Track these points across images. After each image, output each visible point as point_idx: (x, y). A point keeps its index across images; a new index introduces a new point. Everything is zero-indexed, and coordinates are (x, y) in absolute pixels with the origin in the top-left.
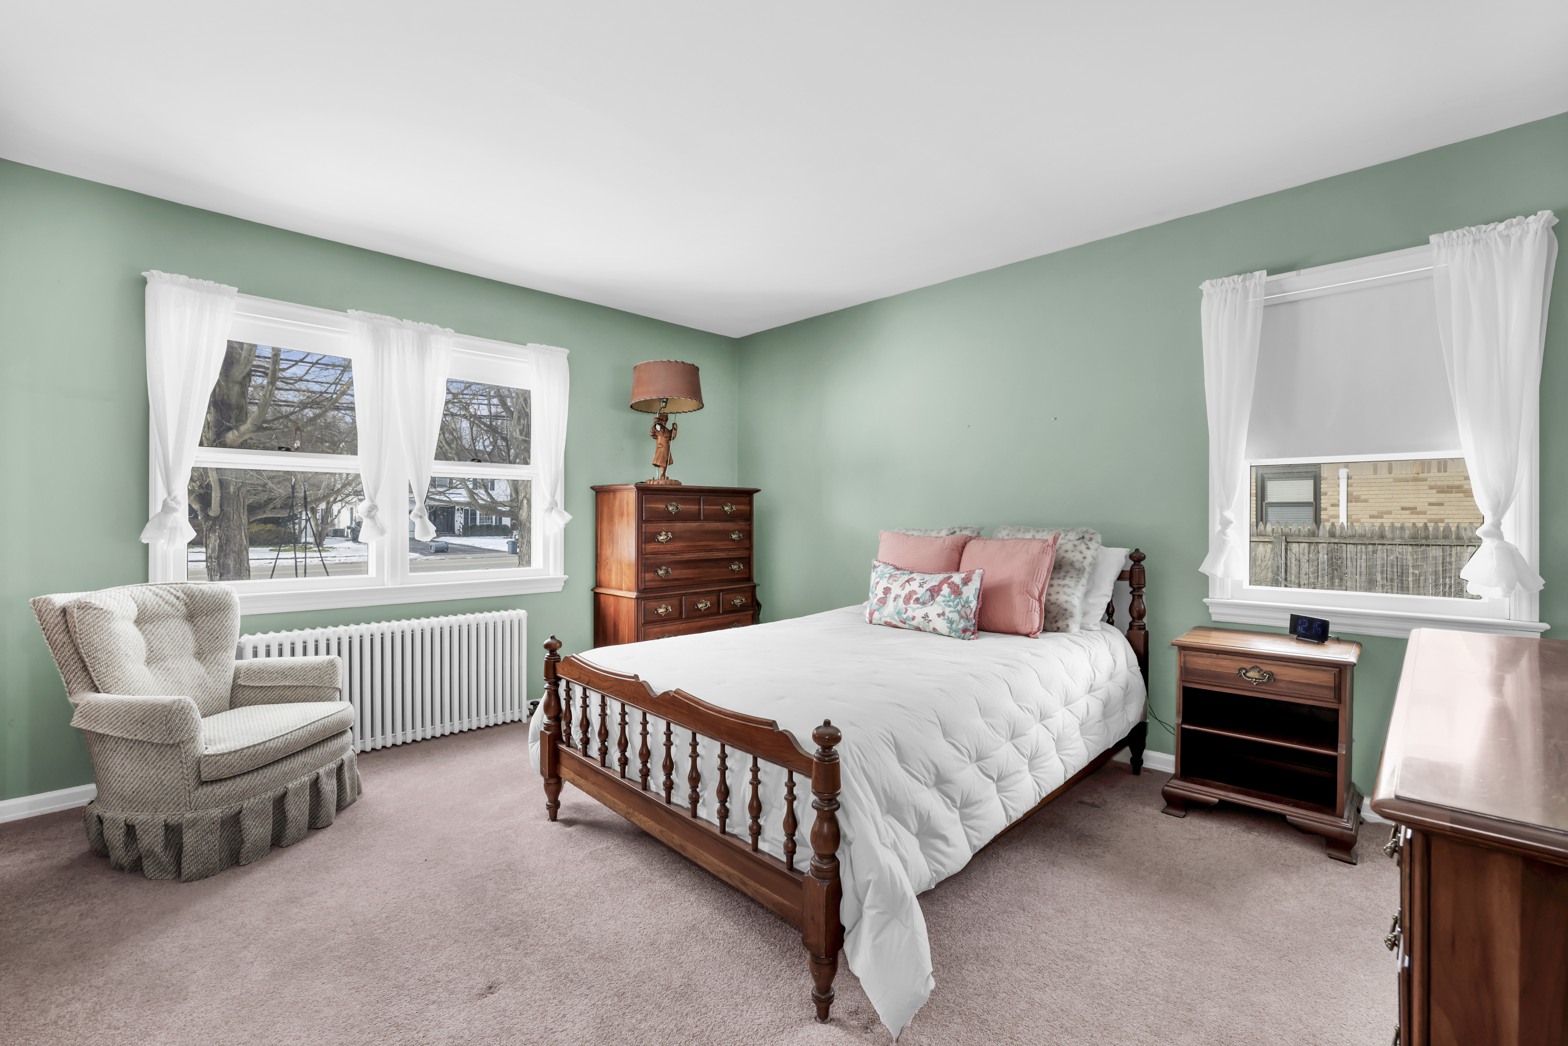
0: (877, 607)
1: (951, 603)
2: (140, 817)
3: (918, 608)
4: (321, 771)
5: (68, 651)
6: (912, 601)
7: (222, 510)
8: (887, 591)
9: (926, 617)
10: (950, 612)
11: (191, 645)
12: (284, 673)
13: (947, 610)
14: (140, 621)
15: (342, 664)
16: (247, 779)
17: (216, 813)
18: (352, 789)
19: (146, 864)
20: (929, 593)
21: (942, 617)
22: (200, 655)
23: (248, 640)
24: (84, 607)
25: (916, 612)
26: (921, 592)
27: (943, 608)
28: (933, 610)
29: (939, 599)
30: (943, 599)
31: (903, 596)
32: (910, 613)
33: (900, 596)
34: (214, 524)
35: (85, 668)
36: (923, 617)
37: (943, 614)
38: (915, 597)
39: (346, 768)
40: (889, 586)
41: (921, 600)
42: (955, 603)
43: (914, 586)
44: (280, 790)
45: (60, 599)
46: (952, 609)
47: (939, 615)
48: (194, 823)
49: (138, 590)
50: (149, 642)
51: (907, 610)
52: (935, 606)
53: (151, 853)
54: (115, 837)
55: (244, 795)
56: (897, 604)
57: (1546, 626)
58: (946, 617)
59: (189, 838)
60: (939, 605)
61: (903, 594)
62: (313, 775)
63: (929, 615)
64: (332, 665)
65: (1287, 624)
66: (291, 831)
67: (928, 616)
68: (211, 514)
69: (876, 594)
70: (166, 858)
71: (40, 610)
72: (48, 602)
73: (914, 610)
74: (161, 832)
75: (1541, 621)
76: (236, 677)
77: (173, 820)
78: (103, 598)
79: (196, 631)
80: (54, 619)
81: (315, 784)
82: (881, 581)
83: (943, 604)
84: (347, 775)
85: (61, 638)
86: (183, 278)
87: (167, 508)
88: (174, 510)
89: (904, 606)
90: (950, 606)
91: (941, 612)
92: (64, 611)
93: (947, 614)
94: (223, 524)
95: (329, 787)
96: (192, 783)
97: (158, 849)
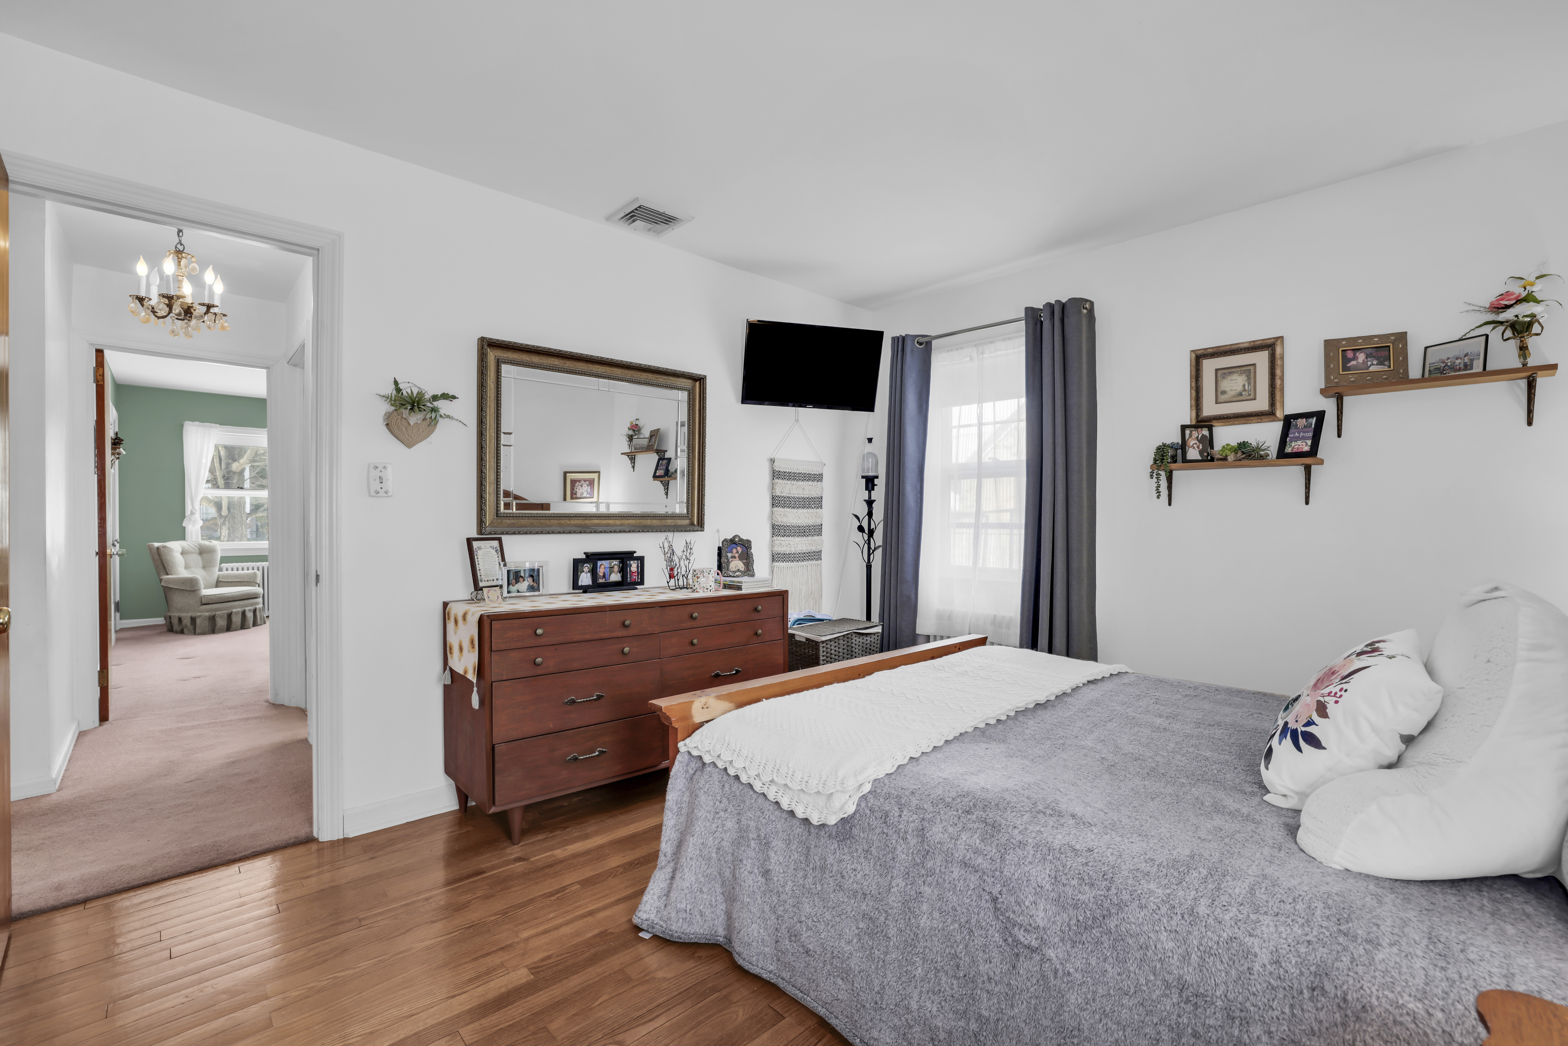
2: (183, 615)
4: (246, 609)
5: (159, 562)
7: (229, 512)
11: (200, 563)
12: (237, 576)
14: (182, 553)
15: (259, 574)
16: (218, 605)
17: (207, 614)
18: (261, 620)
19: (185, 630)
22: (204, 567)
23: (224, 565)
24: (164, 547)
34: (225, 521)
35: (165, 568)
39: (257, 611)
44: (229, 611)
45: (156, 544)
48: (200, 616)
49: (182, 543)
50: (185, 561)
53: (186, 626)
54: (175, 621)
55: (216, 610)
59: (198, 621)
62: (243, 609)
64: (255, 574)
66: (233, 626)
68: (223, 514)
70: (191, 628)
71: (150, 548)
72: (153, 545)
74: (190, 619)
76: (218, 578)
77: (193, 615)
78: (170, 544)
79: (203, 559)
80: (155, 551)
81: (244, 613)
84: (258, 614)
85: (157, 557)
86: (197, 423)
87: (192, 513)
88: (194, 514)
92: (158, 548)
94: (231, 520)
95: (250, 615)
96: (199, 604)
97: (189, 624)
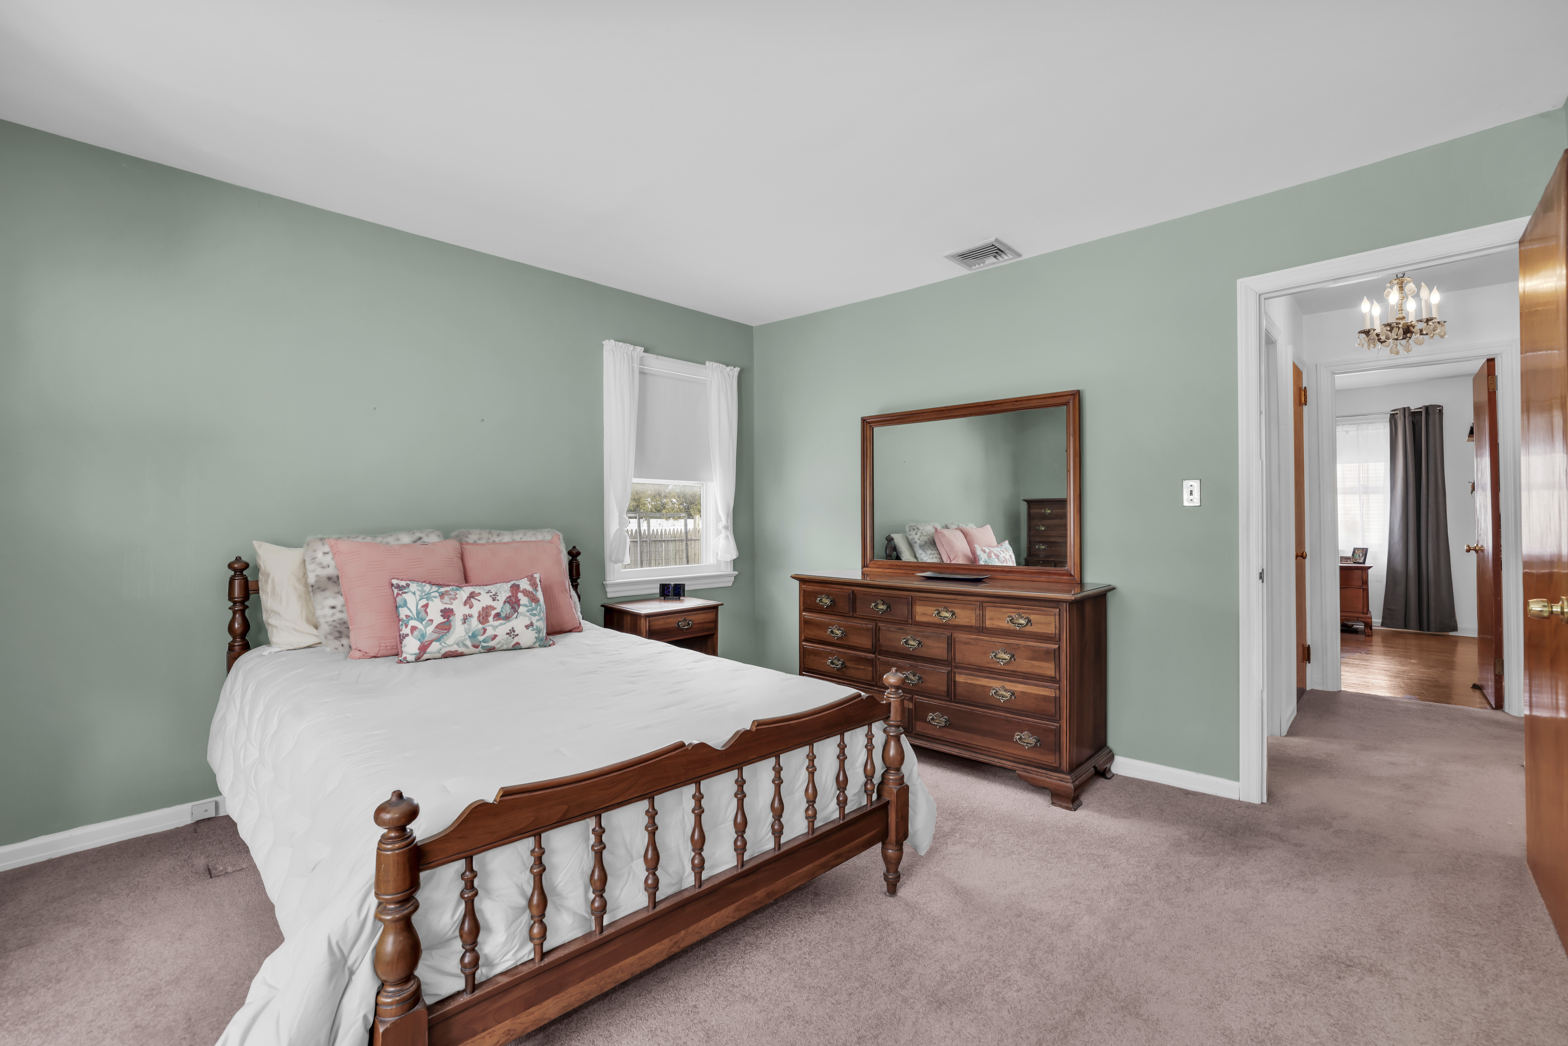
0: (435, 636)
1: (534, 612)
3: (501, 624)
6: (491, 619)
8: (447, 613)
9: (512, 633)
10: (538, 620)
13: (534, 619)
20: (508, 606)
21: (531, 628)
25: (499, 630)
26: (499, 606)
27: (530, 618)
28: (519, 623)
29: (522, 609)
30: (526, 609)
31: (476, 615)
32: (490, 632)
33: (471, 616)
36: (508, 634)
37: (532, 624)
38: (493, 613)
40: (448, 606)
41: (503, 615)
42: (538, 610)
43: (485, 600)
46: (537, 617)
47: (527, 627)
51: (485, 630)
52: (521, 618)
56: (470, 625)
57: (737, 573)
58: (535, 627)
60: (525, 616)
61: (475, 611)
63: (515, 629)
65: (657, 591)
67: (514, 631)
69: (432, 621)
73: (495, 628)
75: (734, 570)
82: (430, 603)
83: (528, 614)
89: (481, 626)
90: (535, 615)
91: (529, 623)
93: (535, 624)
